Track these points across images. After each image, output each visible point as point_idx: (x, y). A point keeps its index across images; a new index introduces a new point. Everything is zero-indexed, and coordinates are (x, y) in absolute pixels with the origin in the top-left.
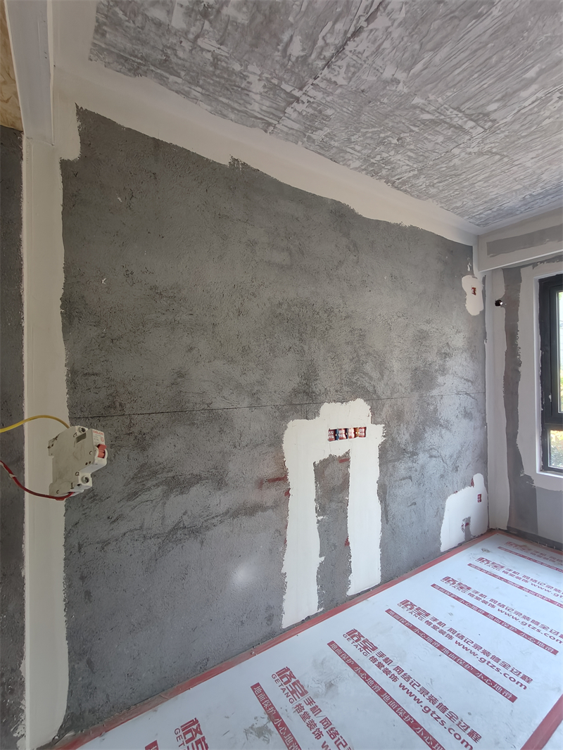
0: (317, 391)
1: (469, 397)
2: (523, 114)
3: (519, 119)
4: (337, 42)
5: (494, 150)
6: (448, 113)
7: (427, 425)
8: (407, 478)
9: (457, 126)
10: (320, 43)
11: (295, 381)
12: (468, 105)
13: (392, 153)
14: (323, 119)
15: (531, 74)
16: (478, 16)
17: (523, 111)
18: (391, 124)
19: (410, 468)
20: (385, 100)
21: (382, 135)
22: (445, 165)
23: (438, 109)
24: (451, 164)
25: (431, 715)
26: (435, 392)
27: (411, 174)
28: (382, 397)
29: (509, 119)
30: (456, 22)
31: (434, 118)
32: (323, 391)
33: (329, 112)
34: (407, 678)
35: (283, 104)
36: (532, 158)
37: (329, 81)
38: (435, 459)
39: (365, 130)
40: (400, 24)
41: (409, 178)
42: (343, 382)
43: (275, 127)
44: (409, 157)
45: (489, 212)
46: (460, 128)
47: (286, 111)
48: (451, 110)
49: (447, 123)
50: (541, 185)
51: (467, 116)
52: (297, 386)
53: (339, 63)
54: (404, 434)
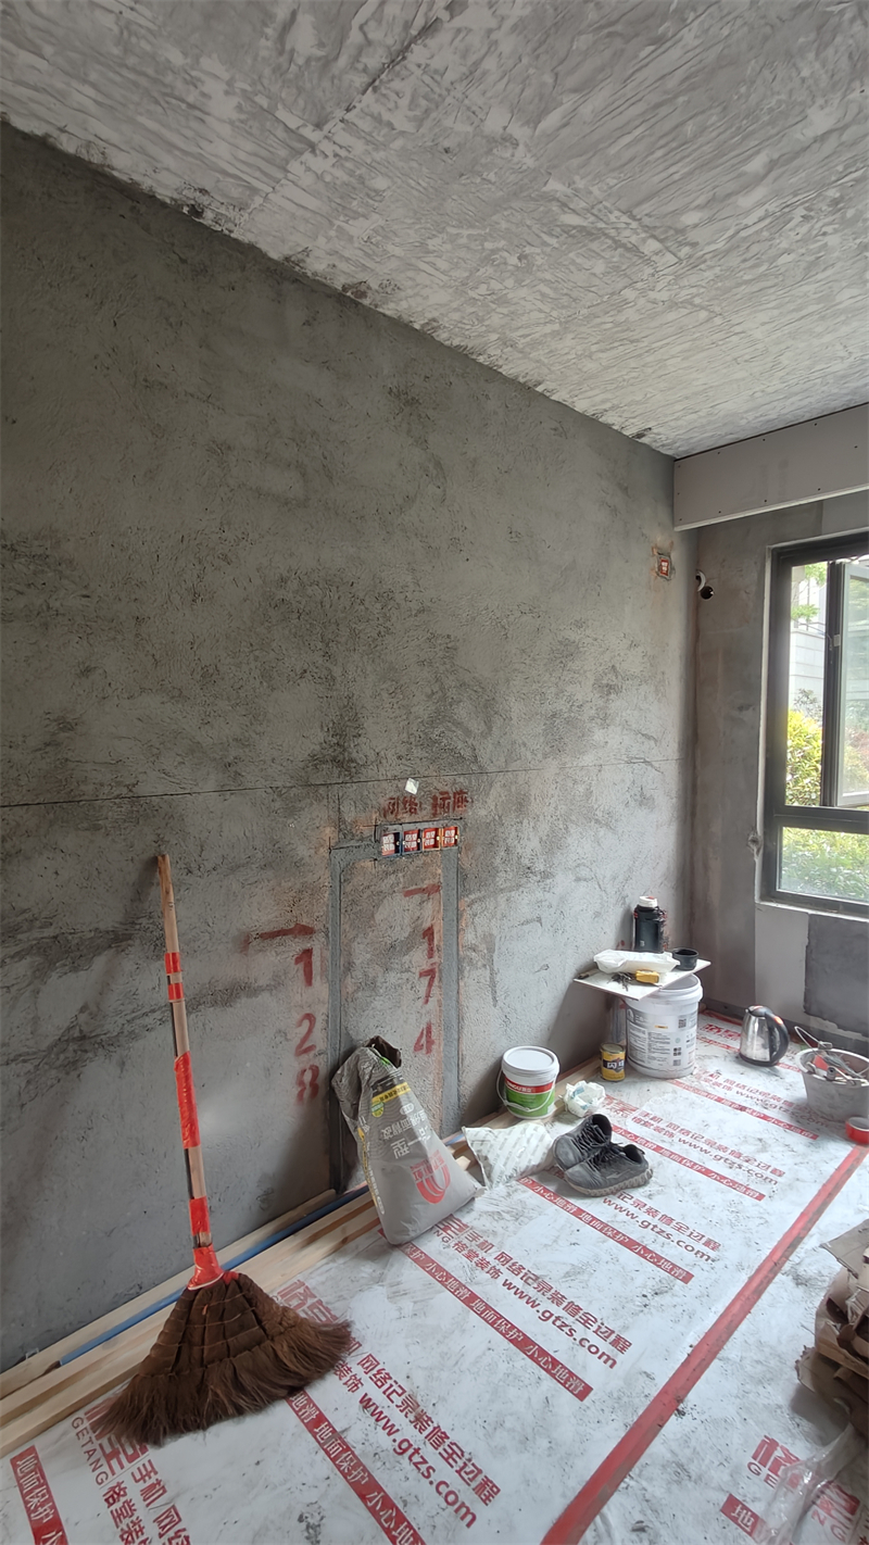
0: (359, 757)
1: (649, 768)
2: (745, 239)
3: (738, 246)
4: (390, 41)
5: (697, 301)
6: (612, 218)
7: (572, 821)
8: (532, 921)
9: (629, 246)
10: (355, 37)
11: (315, 740)
12: (646, 208)
13: (510, 283)
14: (368, 195)
15: (757, 165)
16: (659, 41)
17: (743, 234)
18: (504, 225)
19: (539, 902)
20: (492, 177)
21: (488, 245)
22: (611, 319)
23: (593, 208)
24: (621, 318)
25: (554, 1323)
26: (588, 759)
27: (548, 329)
28: (490, 769)
29: (720, 245)
30: (618, 43)
31: (585, 224)
32: (372, 756)
33: (380, 183)
34: (517, 1269)
35: (283, 153)
36: (763, 324)
37: (378, 119)
38: (584, 883)
39: (454, 231)
40: (514, 28)
41: (545, 335)
42: (412, 740)
43: (266, 198)
44: (543, 295)
45: (694, 416)
46: (634, 250)
47: (289, 167)
48: (617, 213)
49: (612, 238)
50: (781, 374)
51: (646, 228)
52: (318, 748)
53: (397, 84)
54: (529, 839)
